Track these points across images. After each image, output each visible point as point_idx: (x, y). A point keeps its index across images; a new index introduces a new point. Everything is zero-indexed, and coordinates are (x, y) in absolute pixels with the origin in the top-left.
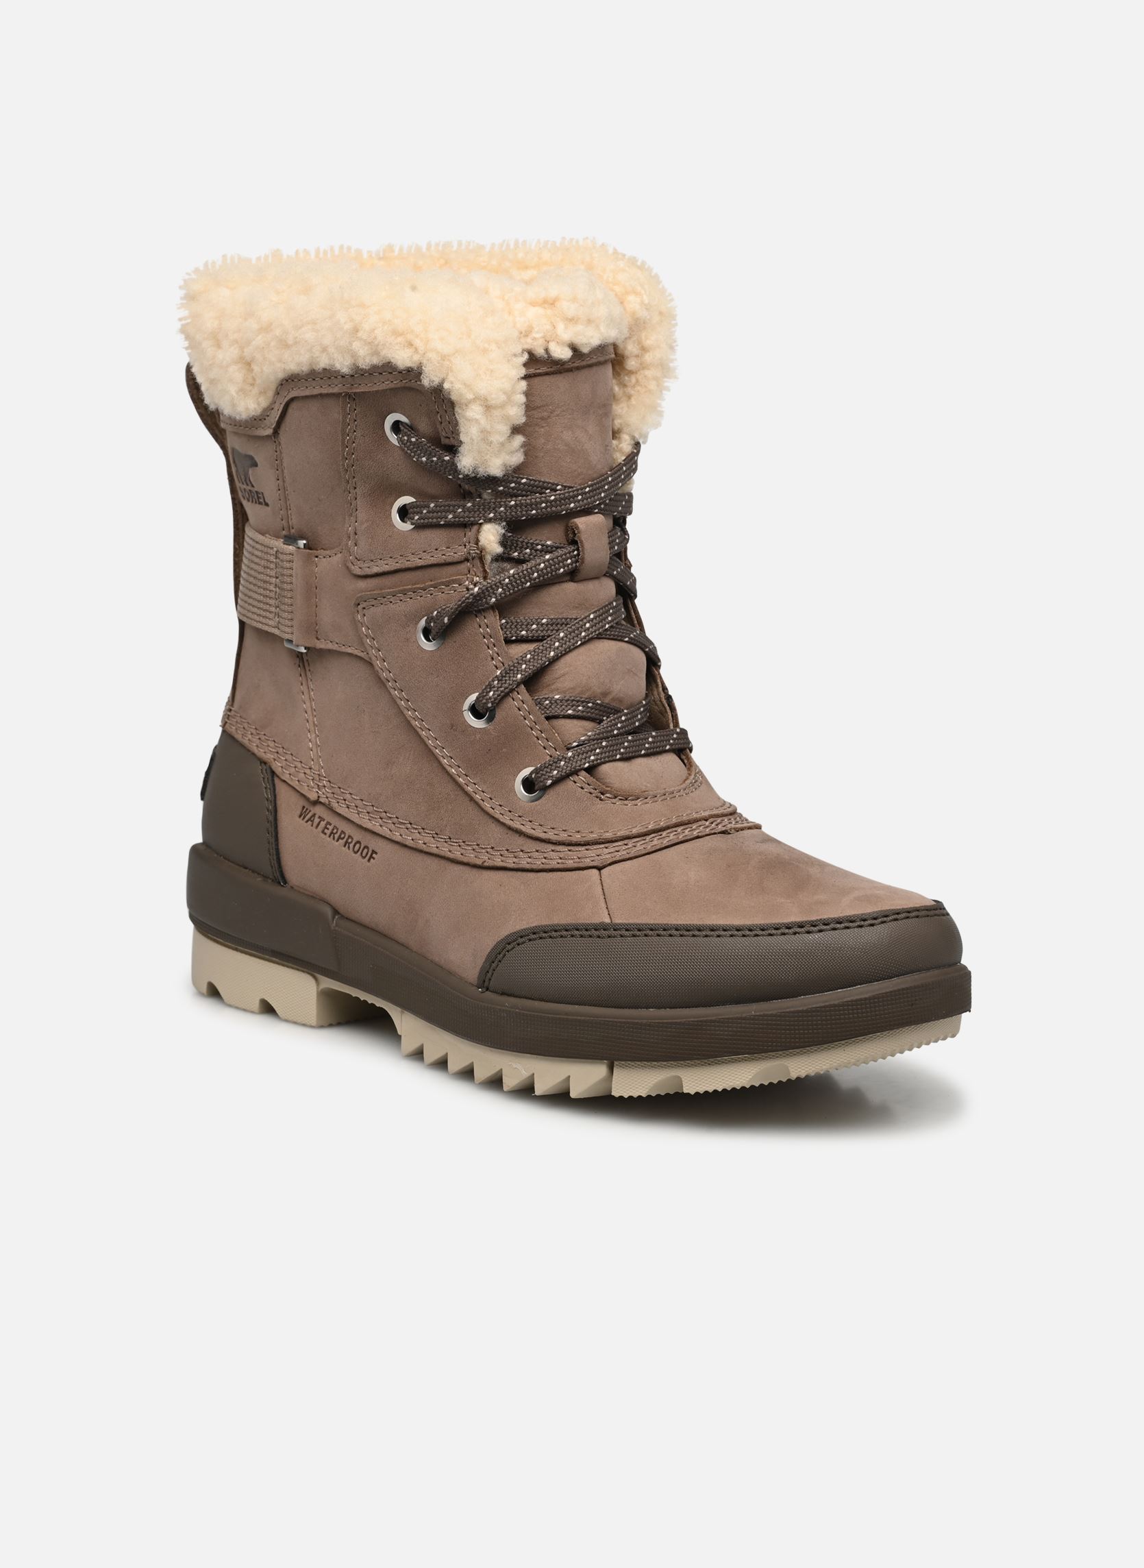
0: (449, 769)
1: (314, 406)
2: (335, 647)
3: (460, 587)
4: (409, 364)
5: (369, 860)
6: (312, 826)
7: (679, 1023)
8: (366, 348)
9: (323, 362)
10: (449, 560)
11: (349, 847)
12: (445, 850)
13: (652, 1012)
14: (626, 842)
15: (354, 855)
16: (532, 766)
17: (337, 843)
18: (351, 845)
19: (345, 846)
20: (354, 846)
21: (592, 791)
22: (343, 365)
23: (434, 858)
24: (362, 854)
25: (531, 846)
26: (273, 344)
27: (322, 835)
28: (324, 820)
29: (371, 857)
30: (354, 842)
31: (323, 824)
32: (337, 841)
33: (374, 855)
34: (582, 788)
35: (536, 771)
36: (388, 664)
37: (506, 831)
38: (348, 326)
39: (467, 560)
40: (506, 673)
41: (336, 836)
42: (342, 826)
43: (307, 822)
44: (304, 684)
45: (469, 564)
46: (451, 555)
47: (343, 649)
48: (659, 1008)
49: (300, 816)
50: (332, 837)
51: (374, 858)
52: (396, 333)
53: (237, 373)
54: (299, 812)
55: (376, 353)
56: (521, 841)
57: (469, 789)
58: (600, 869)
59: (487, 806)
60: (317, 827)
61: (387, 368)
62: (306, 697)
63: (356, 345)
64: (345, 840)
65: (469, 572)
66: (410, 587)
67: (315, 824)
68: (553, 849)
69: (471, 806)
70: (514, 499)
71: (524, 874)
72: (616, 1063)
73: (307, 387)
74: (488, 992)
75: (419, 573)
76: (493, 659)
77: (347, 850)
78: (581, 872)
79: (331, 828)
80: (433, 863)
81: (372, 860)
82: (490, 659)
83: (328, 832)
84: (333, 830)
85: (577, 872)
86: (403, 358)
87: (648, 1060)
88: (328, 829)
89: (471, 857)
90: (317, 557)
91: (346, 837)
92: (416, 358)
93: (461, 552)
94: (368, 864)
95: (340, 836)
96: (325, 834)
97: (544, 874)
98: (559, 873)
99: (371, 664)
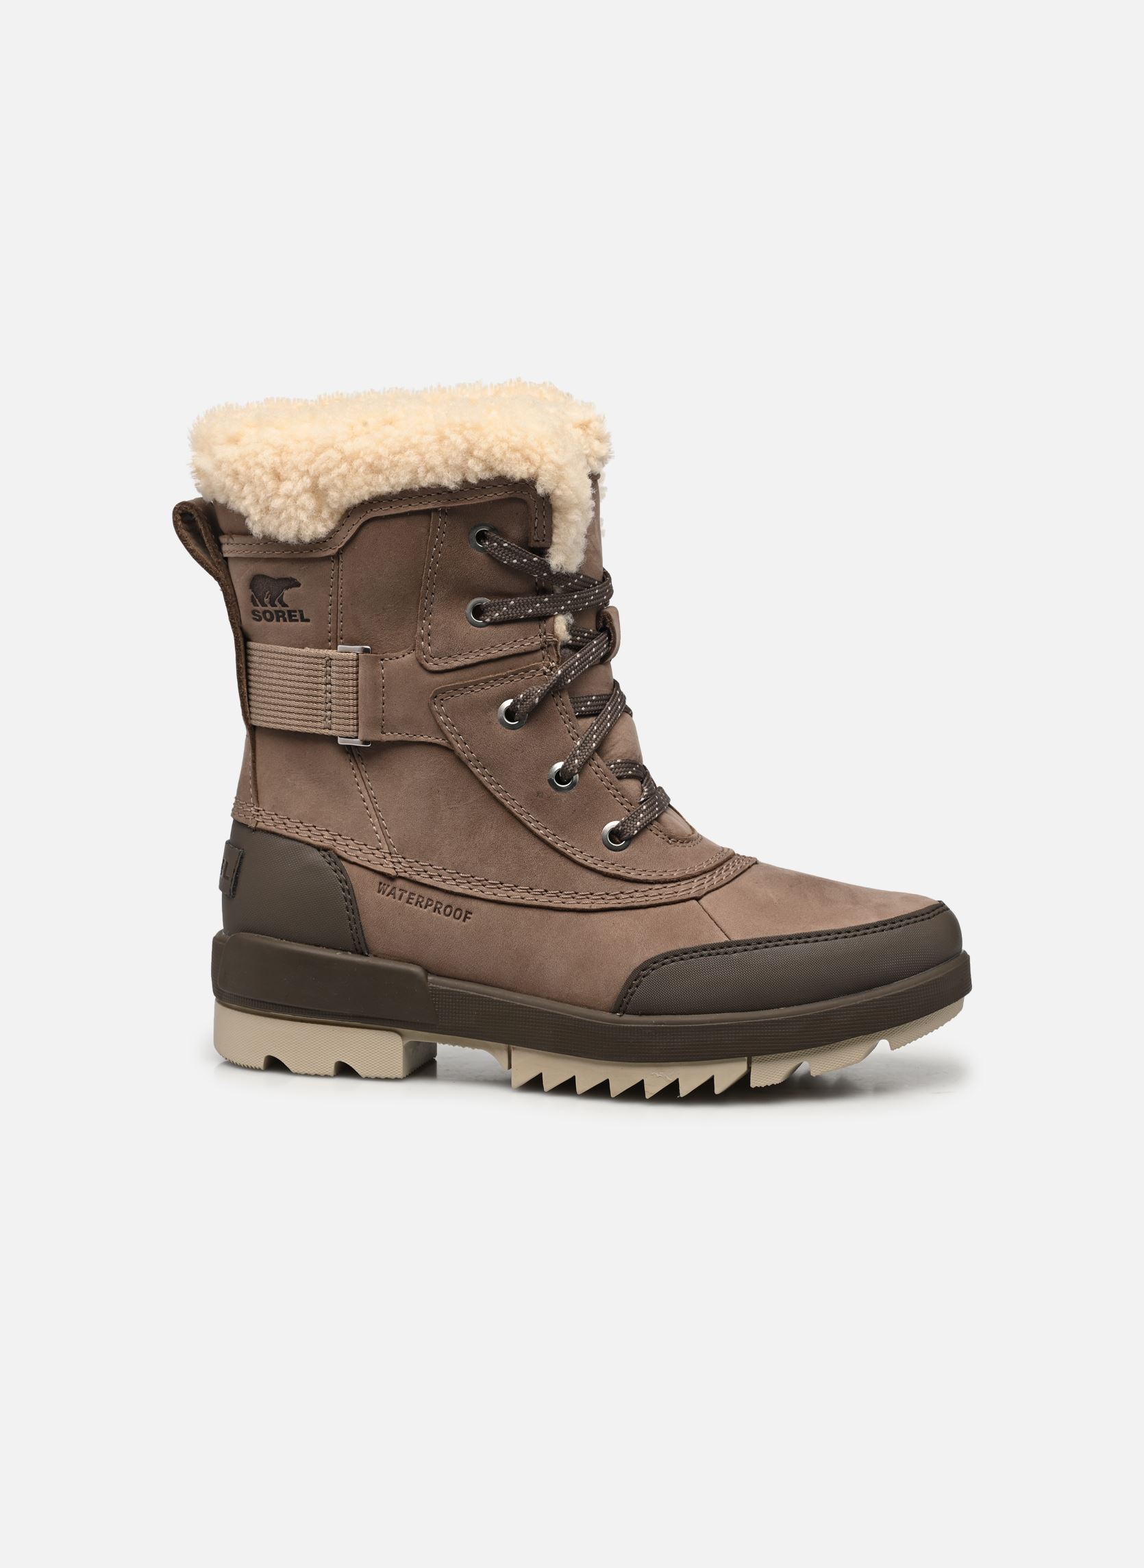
0: (537, 831)
1: (402, 522)
2: (406, 738)
3: (537, 672)
4: (525, 476)
5: (464, 921)
6: (394, 898)
7: (810, 1016)
8: (481, 464)
9: (427, 480)
10: (529, 649)
11: (439, 912)
12: (543, 900)
13: (783, 1010)
14: (704, 876)
15: (446, 918)
16: (617, 820)
17: (425, 910)
18: (442, 910)
19: (435, 911)
20: (445, 910)
21: (664, 836)
22: (450, 480)
23: (535, 910)
24: (454, 916)
25: (630, 888)
26: (361, 470)
27: (408, 905)
28: (406, 892)
29: (466, 917)
30: (443, 907)
31: (406, 895)
32: (426, 908)
33: (469, 915)
34: (657, 835)
35: (622, 824)
36: (471, 745)
37: (602, 878)
38: (464, 446)
39: (542, 648)
40: (584, 743)
41: (423, 904)
42: (428, 893)
43: (388, 895)
44: (358, 776)
45: (543, 652)
46: (527, 645)
47: (415, 739)
48: (788, 1006)
49: (379, 892)
50: (418, 905)
51: (469, 918)
52: (515, 450)
53: (308, 501)
54: (377, 888)
55: (491, 469)
56: (619, 884)
57: (559, 846)
58: (697, 899)
59: (578, 857)
60: (400, 899)
61: (502, 481)
62: (361, 787)
63: (471, 462)
64: (434, 906)
65: (544, 658)
66: (491, 676)
67: (397, 897)
68: (650, 887)
69: (562, 861)
70: (547, 596)
71: (633, 912)
72: (754, 1058)
73: (391, 507)
74: (625, 1015)
75: (499, 665)
76: (569, 732)
77: (438, 915)
78: (684, 904)
79: (415, 897)
80: (537, 914)
81: (467, 920)
82: (567, 732)
83: (414, 902)
84: (418, 899)
85: (681, 904)
86: (519, 471)
87: (780, 1052)
88: (413, 899)
89: (571, 904)
90: (382, 660)
91: (435, 903)
92: (532, 470)
93: (537, 642)
94: (464, 923)
95: (427, 903)
96: (411, 903)
97: (652, 909)
98: (665, 907)
99: (449, 750)
